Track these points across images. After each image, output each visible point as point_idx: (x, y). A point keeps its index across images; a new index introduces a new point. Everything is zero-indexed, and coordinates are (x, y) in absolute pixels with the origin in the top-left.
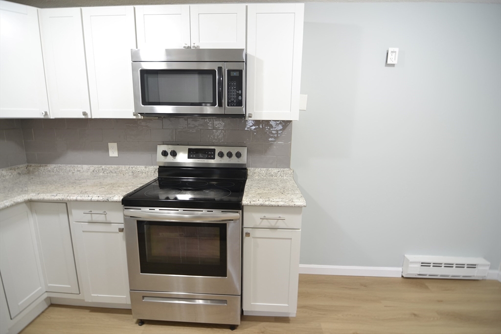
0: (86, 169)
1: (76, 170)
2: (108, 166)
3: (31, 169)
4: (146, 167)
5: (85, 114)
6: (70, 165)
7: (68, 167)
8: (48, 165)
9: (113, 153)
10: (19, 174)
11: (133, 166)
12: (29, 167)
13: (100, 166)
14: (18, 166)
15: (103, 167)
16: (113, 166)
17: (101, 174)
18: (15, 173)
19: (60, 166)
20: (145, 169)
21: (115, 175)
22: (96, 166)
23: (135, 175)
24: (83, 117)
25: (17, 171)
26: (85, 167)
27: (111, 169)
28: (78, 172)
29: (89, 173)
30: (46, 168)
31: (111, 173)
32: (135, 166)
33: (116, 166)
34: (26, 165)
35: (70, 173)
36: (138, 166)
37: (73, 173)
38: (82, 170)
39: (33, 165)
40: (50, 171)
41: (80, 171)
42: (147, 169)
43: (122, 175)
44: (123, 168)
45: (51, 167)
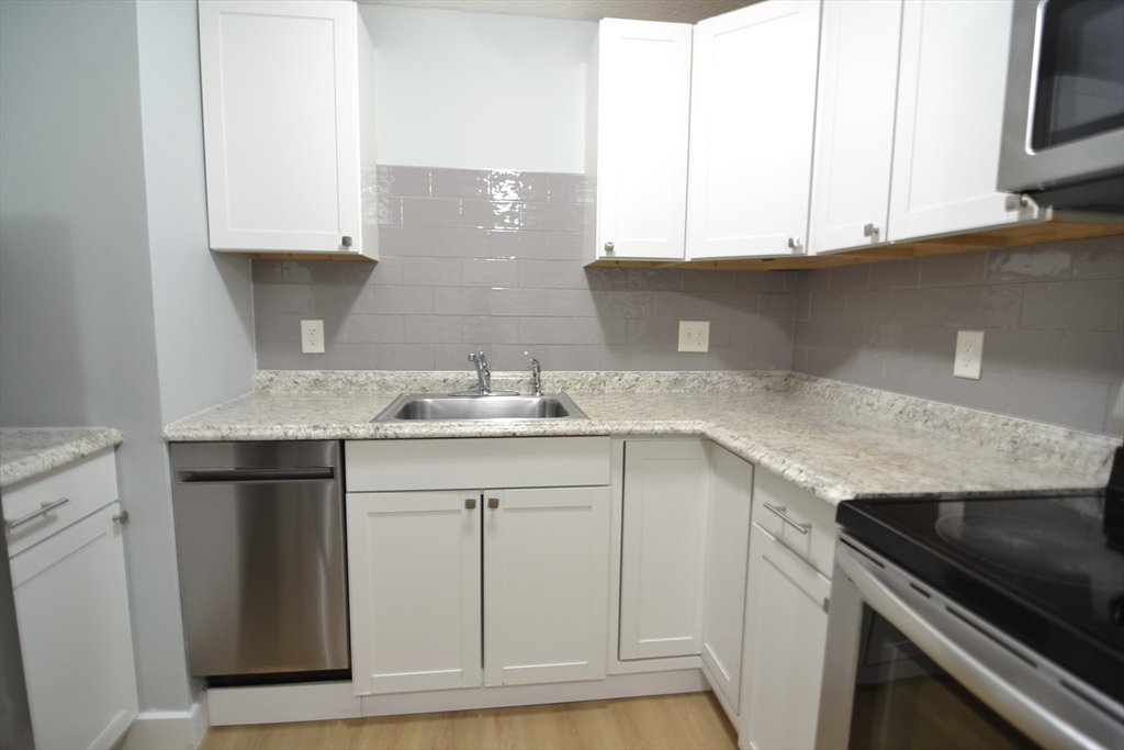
0: (887, 401)
1: (865, 401)
2: (944, 405)
3: (792, 382)
4: (1070, 436)
5: (870, 230)
6: (857, 387)
7: (850, 391)
8: (820, 379)
9: (967, 365)
10: (767, 388)
11: (1022, 421)
12: (790, 379)
13: (922, 400)
14: (771, 372)
15: (930, 405)
16: (957, 408)
17: (919, 425)
18: (760, 384)
19: (838, 386)
20: (1064, 441)
21: (954, 436)
22: (912, 399)
23: (1020, 453)
24: (867, 241)
25: (765, 381)
26: (887, 396)
27: (948, 416)
28: (869, 408)
29: (891, 416)
30: (814, 385)
31: (944, 428)
32: (1031, 423)
33: (965, 410)
34: (788, 372)
35: (853, 407)
36: (1042, 426)
37: (858, 407)
38: (877, 404)
39: (798, 375)
40: (818, 394)
41: (871, 405)
42: (1074, 445)
43: (975, 443)
44: (985, 419)
45: (824, 384)
